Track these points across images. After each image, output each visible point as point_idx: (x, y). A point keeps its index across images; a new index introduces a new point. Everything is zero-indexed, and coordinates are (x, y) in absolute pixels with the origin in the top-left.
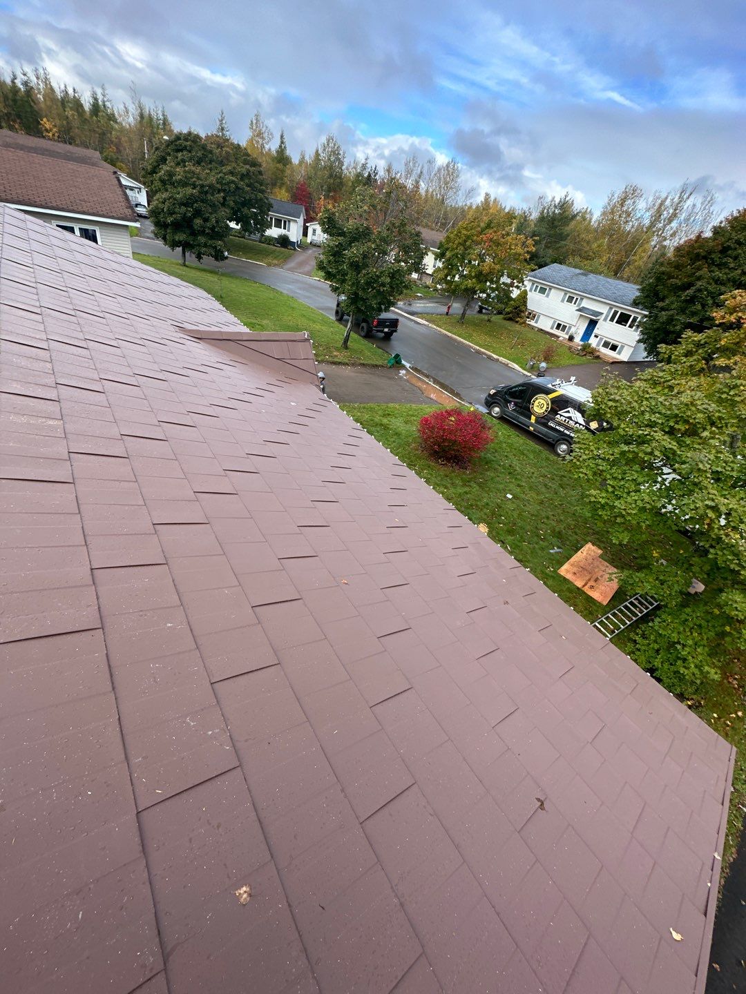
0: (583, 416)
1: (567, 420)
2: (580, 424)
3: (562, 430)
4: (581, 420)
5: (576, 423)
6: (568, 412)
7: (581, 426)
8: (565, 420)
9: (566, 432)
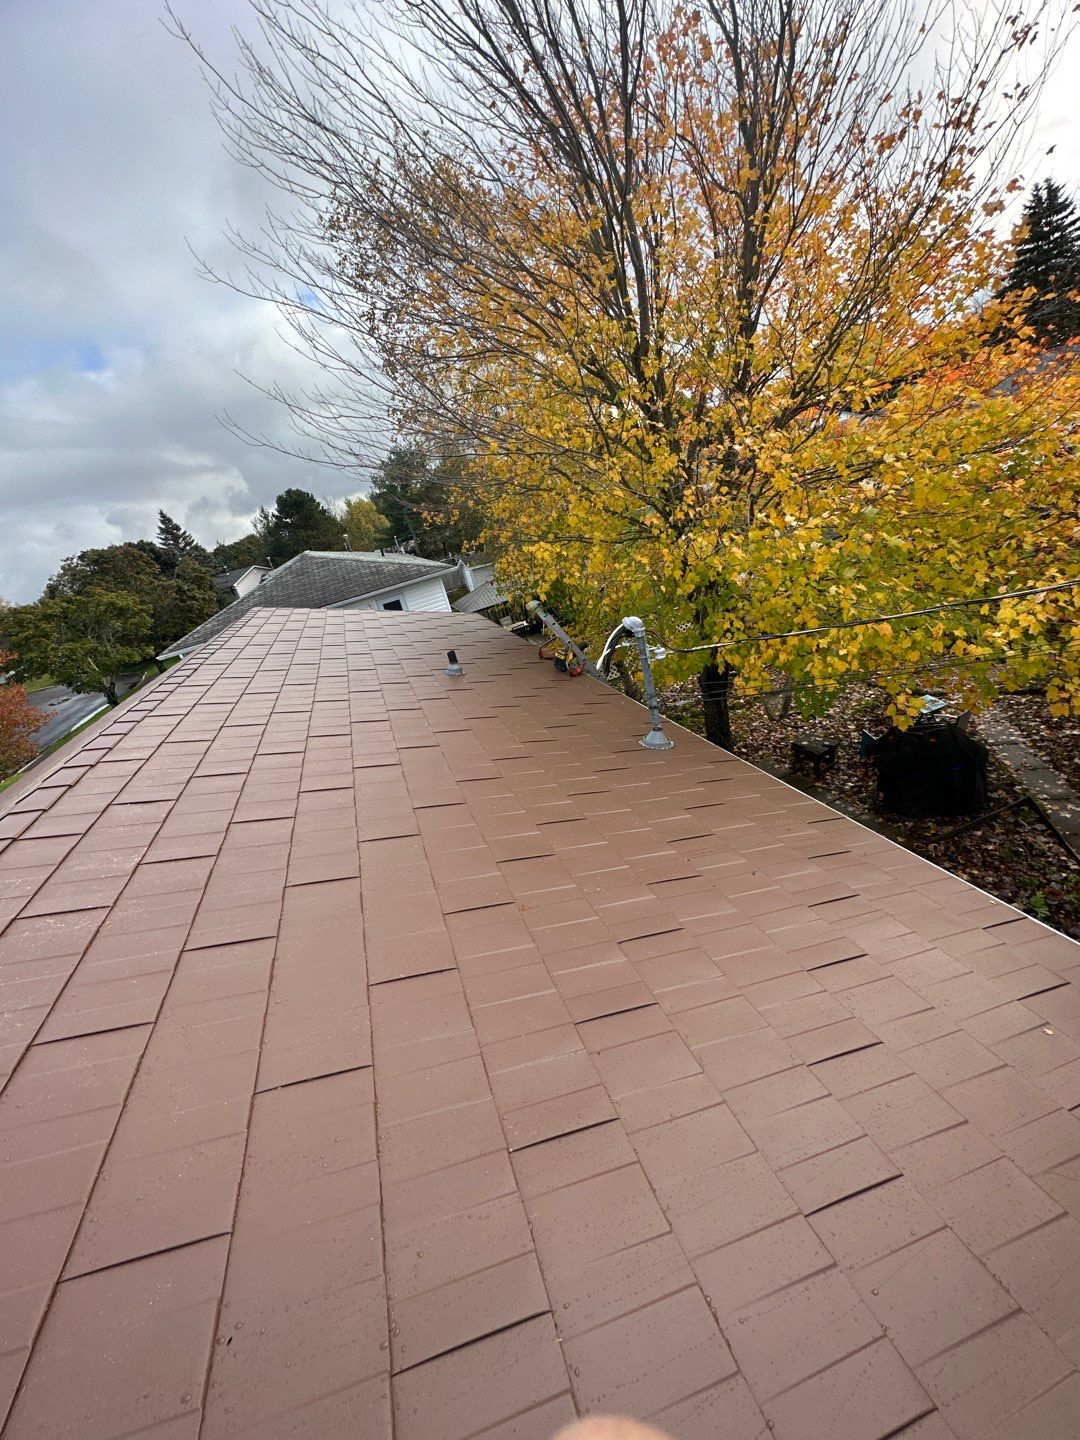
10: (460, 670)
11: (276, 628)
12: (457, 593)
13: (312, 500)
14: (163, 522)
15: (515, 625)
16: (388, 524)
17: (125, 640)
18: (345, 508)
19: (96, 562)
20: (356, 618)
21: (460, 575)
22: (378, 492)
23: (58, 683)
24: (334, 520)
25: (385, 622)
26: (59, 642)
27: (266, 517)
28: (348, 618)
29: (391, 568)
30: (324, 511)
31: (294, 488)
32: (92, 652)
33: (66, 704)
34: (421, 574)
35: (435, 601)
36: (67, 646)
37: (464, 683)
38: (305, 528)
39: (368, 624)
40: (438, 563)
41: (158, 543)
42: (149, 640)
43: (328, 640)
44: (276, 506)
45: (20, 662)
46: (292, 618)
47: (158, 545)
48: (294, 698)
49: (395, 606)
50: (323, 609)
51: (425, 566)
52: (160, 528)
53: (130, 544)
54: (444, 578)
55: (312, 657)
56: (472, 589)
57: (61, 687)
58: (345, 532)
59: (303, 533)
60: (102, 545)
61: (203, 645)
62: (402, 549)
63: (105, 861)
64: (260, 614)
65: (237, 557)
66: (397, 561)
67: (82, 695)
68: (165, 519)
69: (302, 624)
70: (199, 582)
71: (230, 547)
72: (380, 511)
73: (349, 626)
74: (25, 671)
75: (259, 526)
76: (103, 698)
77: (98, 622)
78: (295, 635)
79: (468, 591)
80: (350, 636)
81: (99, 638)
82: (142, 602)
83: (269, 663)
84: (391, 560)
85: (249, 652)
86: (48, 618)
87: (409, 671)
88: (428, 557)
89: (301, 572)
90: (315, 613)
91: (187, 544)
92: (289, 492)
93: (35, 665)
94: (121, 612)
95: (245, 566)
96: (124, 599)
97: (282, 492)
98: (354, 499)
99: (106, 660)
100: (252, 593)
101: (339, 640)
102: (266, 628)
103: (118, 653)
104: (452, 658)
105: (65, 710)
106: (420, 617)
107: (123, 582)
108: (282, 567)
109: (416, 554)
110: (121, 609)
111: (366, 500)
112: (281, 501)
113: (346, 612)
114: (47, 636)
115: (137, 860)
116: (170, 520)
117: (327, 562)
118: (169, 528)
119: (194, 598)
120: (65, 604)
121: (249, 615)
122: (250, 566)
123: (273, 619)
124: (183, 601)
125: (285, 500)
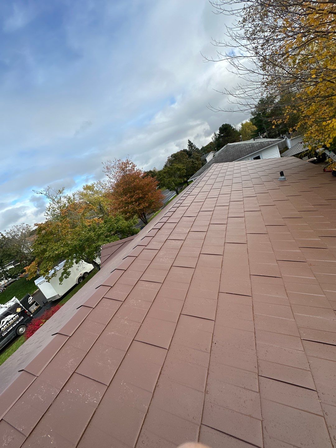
0: (11, 314)
1: (8, 324)
2: (14, 317)
3: (12, 327)
4: (12, 316)
5: (12, 319)
6: (3, 322)
7: (16, 317)
8: (7, 325)
9: (13, 326)
10: (285, 178)
11: (219, 169)
12: (283, 149)
13: (230, 126)
14: (189, 143)
15: (310, 160)
16: (256, 128)
17: (180, 177)
18: (241, 126)
19: (174, 157)
20: (244, 164)
21: (285, 142)
22: (253, 117)
23: (167, 189)
24: (237, 131)
25: (254, 164)
26: (167, 179)
27: (216, 135)
28: (241, 164)
29: (257, 144)
30: (234, 129)
31: (224, 124)
32: (173, 181)
33: (168, 194)
34: (269, 145)
35: (275, 154)
36: (168, 179)
37: (286, 183)
38: (227, 136)
39: (248, 165)
40: (276, 139)
41: (188, 149)
42: (185, 176)
43: (235, 172)
44: (219, 131)
45: (160, 184)
46: (224, 166)
47: (188, 150)
48: (226, 190)
49: (258, 158)
50: (233, 162)
51: (271, 141)
52: (188, 145)
53: (181, 151)
54: (278, 144)
55: (230, 177)
56: (290, 148)
57: (167, 190)
58: (240, 135)
59: (226, 138)
60: (175, 152)
61: (199, 176)
62: (261, 137)
63: (182, 230)
64: (215, 166)
65: (207, 150)
66: (260, 141)
67: (171, 192)
68: (189, 142)
69: (227, 167)
70: (197, 159)
71: (205, 147)
72: (254, 124)
73: (242, 167)
74: (161, 186)
75: (214, 138)
76: (175, 192)
77: (175, 173)
78: (225, 171)
79: (288, 149)
80: (242, 170)
81: (175, 177)
82: (184, 166)
83: (218, 180)
84: (257, 142)
85: (212, 177)
86: (165, 173)
87: (263, 180)
88: (272, 138)
89: (226, 151)
90: (231, 163)
91: (195, 148)
92: (223, 125)
93: (163, 185)
94: (179, 170)
95: (209, 152)
96: (180, 166)
97: (221, 126)
98: (244, 122)
99: (176, 183)
100: (212, 160)
101: (239, 171)
102: (216, 170)
103: (179, 180)
104: (282, 174)
105: (168, 195)
106: (267, 161)
107: (180, 161)
108: (220, 150)
109: (267, 138)
110: (179, 168)
111: (249, 122)
112: (220, 129)
113: (241, 162)
114: (164, 177)
115: (189, 230)
116: (190, 142)
117: (234, 146)
118: (191, 144)
119: (196, 164)
120: (168, 169)
121: (212, 166)
122: (210, 152)
123: (218, 167)
124: (193, 165)
125: (222, 128)
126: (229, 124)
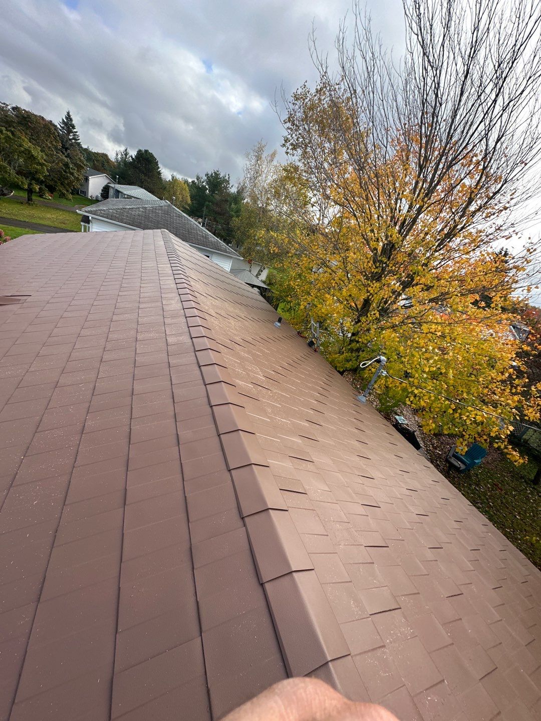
13: (157, 163)
14: (66, 118)
16: (190, 202)
24: (162, 180)
30: (159, 173)
31: (150, 151)
41: (57, 126)
44: (136, 153)
47: (57, 128)
52: (63, 120)
68: (69, 117)
71: (94, 153)
75: (119, 156)
91: (74, 139)
92: (146, 151)
95: (101, 171)
97: (143, 149)
98: (180, 177)
112: (139, 152)
116: (71, 120)
118: (68, 124)
122: (102, 173)
125: (142, 154)
126: (156, 159)
